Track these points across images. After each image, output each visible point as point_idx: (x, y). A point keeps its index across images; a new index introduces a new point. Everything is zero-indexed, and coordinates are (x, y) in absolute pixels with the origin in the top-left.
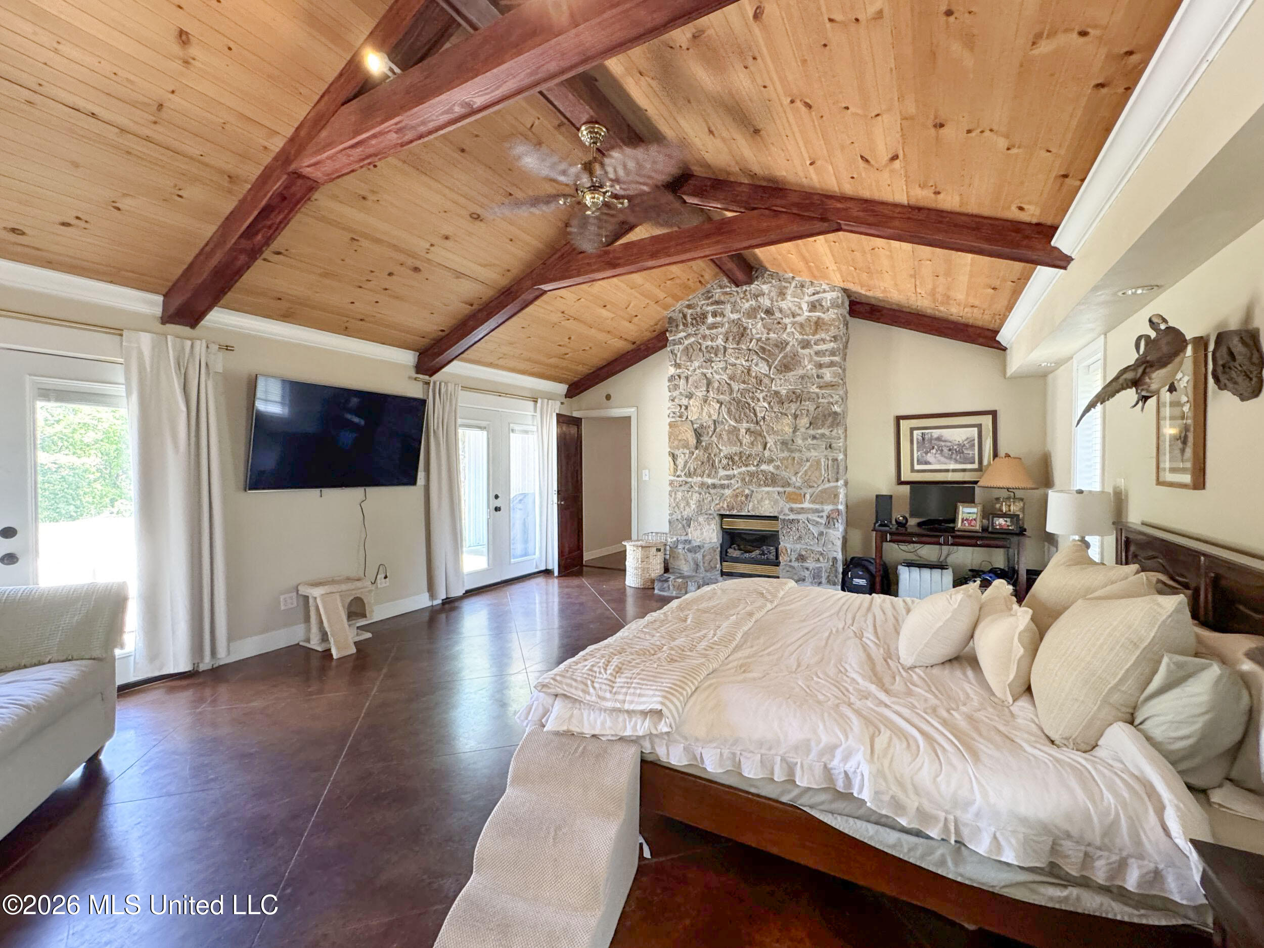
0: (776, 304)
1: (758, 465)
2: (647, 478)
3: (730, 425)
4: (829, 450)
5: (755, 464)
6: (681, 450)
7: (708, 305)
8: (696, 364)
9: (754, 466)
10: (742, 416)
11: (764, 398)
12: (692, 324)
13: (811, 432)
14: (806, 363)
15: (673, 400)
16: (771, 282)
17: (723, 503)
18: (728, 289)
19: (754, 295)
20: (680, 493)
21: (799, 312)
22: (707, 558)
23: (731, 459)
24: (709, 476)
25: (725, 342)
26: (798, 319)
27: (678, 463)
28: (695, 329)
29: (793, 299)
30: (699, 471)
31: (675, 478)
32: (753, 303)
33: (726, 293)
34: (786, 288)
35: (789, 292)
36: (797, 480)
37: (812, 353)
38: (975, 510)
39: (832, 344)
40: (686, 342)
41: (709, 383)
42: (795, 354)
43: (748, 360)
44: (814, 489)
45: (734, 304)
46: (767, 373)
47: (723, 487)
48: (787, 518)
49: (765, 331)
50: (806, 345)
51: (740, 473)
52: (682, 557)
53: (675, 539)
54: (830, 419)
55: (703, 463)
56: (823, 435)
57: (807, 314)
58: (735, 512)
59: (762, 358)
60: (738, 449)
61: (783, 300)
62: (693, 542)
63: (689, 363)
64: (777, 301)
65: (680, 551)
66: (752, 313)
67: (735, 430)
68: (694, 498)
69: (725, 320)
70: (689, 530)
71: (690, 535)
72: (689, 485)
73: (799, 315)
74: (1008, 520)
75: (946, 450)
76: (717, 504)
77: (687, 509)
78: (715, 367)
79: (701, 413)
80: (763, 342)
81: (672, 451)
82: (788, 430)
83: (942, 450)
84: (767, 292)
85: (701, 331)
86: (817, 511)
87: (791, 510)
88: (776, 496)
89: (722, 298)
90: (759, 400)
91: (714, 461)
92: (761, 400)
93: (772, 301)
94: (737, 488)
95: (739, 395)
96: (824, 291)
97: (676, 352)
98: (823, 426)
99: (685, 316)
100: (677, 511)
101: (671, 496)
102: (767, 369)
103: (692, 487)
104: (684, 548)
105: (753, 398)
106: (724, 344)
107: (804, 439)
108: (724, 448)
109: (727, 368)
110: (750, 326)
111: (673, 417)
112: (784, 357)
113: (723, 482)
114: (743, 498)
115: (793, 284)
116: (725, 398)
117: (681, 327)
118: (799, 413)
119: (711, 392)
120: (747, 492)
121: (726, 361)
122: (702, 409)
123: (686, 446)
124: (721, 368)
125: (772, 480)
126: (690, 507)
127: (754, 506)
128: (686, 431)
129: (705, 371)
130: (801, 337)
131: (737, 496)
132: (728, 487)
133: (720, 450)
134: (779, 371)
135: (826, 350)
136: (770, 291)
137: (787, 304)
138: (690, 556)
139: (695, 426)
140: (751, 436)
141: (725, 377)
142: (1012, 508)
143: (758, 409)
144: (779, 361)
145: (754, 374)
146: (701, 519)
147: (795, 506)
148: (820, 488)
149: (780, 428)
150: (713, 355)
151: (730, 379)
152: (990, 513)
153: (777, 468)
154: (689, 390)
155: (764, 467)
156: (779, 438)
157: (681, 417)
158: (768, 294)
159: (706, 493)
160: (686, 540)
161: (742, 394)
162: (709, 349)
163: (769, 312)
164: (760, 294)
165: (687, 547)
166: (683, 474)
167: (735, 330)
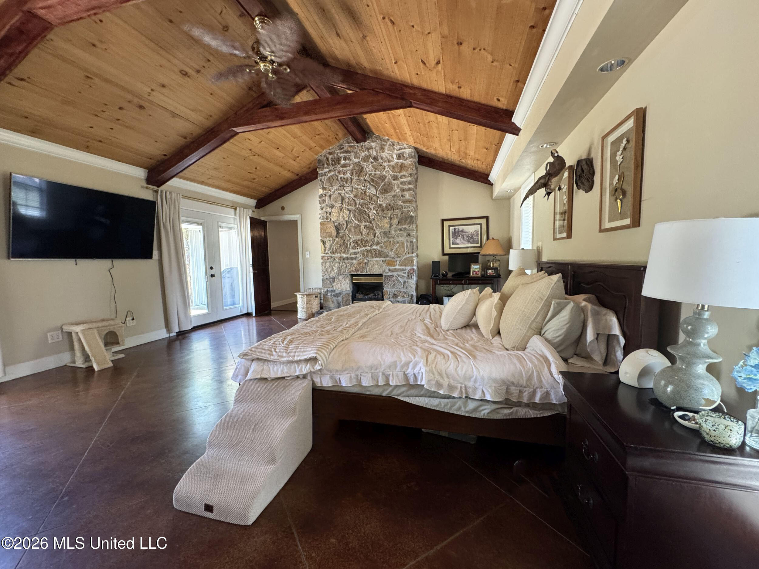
0: (379, 154)
1: (371, 246)
2: (308, 257)
3: (355, 224)
4: (408, 237)
5: (370, 245)
6: (328, 238)
7: (341, 153)
8: (335, 188)
9: (369, 246)
10: (362, 218)
11: (373, 208)
12: (332, 164)
13: (399, 227)
14: (396, 188)
15: (322, 209)
16: (376, 141)
17: (353, 268)
18: (352, 144)
19: (367, 148)
20: (328, 263)
21: (391, 159)
22: (344, 299)
23: (357, 243)
24: (344, 253)
25: (351, 175)
26: (391, 163)
27: (326, 246)
28: (334, 167)
29: (388, 152)
30: (338, 250)
31: (325, 255)
32: (367, 153)
33: (351, 147)
34: (384, 145)
35: (386, 147)
36: (392, 254)
37: (399, 183)
38: (478, 266)
39: (409, 178)
40: (329, 175)
41: (343, 199)
42: (390, 183)
43: (364, 186)
44: (401, 258)
45: (356, 153)
46: (375, 194)
47: (352, 259)
48: (387, 274)
49: (374, 170)
50: (395, 178)
51: (361, 251)
52: (330, 300)
53: (326, 290)
54: (409, 220)
55: (340, 246)
56: (405, 229)
57: (396, 161)
58: (359, 273)
59: (372, 185)
60: (360, 237)
61: (383, 152)
62: (336, 291)
63: (331, 187)
64: (380, 153)
65: (329, 296)
66: (366, 159)
67: (358, 227)
68: (336, 266)
69: (351, 162)
70: (334, 284)
71: (334, 287)
72: (333, 258)
73: (392, 161)
74: (493, 270)
75: (465, 237)
76: (349, 269)
77: (333, 272)
78: (346, 190)
79: (339, 217)
80: (372, 176)
81: (323, 239)
82: (387, 226)
83: (464, 237)
84: (374, 147)
85: (337, 168)
86: (403, 270)
87: (389, 270)
88: (381, 263)
89: (349, 149)
90: (371, 209)
91: (347, 244)
92: (372, 209)
93: (377, 152)
94: (360, 259)
95: (360, 206)
96: (405, 148)
97: (323, 180)
98: (405, 224)
99: (328, 159)
100: (326, 273)
101: (323, 265)
102: (375, 191)
103: (335, 259)
104: (331, 295)
105: (367, 208)
106: (350, 176)
107: (396, 231)
108: (352, 237)
109: (353, 190)
110: (365, 167)
111: (322, 219)
112: (385, 185)
113: (352, 256)
114: (364, 265)
115: (388, 144)
116: (352, 208)
117: (326, 166)
118: (393, 216)
119: (344, 205)
120: (366, 261)
121: (352, 186)
122: (339, 214)
123: (331, 236)
124: (350, 191)
125: (379, 254)
126: (334, 271)
127: (369, 269)
128: (330, 227)
129: (340, 192)
130: (393, 174)
131: (360, 264)
132: (355, 258)
133: (350, 238)
134: (382, 193)
135: (406, 182)
136: (376, 147)
137: (385, 154)
138: (334, 299)
139: (336, 224)
140: (367, 230)
141: (352, 196)
142: (495, 265)
143: (370, 214)
144: (382, 187)
145: (368, 194)
146: (340, 278)
147: (391, 268)
148: (404, 258)
149: (382, 225)
150: (344, 183)
151: (355, 197)
152: (485, 268)
153: (382, 247)
154: (331, 203)
155: (374, 247)
156: (382, 230)
157: (327, 219)
158: (375, 148)
159: (343, 263)
160: (332, 290)
161: (361, 205)
162: (342, 179)
163: (375, 159)
164: (370, 148)
165: (333, 294)
166: (329, 252)
167: (357, 168)
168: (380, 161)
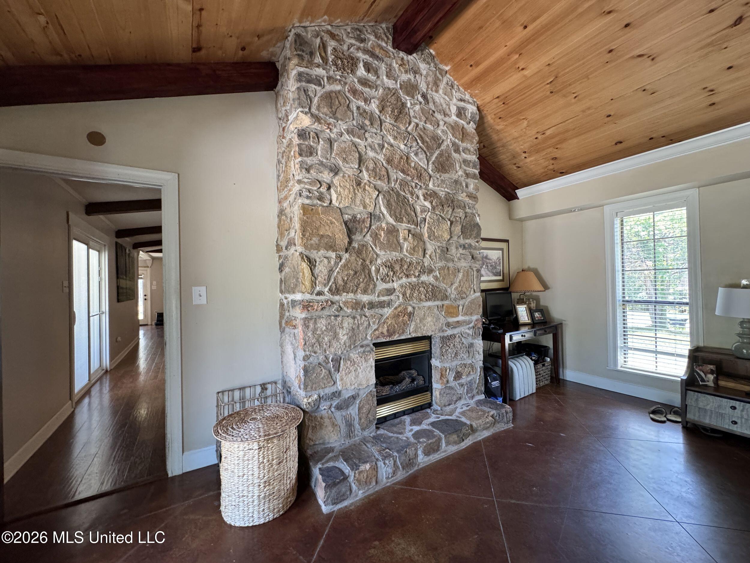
3: (387, 223)
4: (473, 261)
5: (417, 274)
6: (322, 252)
7: (358, 49)
8: (343, 126)
9: (415, 277)
10: (403, 213)
11: (424, 196)
12: (336, 65)
13: (462, 241)
14: (458, 168)
15: (308, 170)
16: (430, 65)
17: (383, 327)
18: (384, 45)
19: (412, 68)
20: (324, 321)
21: (449, 111)
22: (364, 410)
23: (391, 267)
24: (365, 292)
25: (380, 112)
26: (447, 119)
27: (316, 271)
28: (340, 73)
29: (443, 96)
30: (350, 285)
31: (314, 297)
32: (411, 77)
33: (382, 48)
34: (440, 80)
35: (442, 85)
36: (452, 292)
37: (461, 160)
40: (329, 88)
41: (361, 161)
42: (449, 156)
43: (406, 146)
44: (464, 300)
45: (390, 67)
46: (426, 168)
47: (382, 305)
48: (445, 335)
49: (424, 119)
50: (457, 149)
51: (402, 286)
52: (327, 422)
53: (316, 396)
54: (474, 231)
55: (356, 273)
56: (470, 245)
57: (454, 117)
58: (396, 338)
59: (420, 147)
60: (397, 254)
61: (437, 91)
62: (343, 392)
63: (332, 121)
64: (432, 90)
65: (324, 413)
66: (410, 89)
67: (392, 231)
68: (345, 325)
69: (380, 82)
70: (338, 376)
71: (338, 383)
72: (335, 307)
73: (448, 116)
76: (375, 330)
78: (370, 140)
79: (353, 200)
80: (421, 130)
81: (307, 253)
82: (446, 236)
83: (488, 266)
84: (424, 73)
85: (349, 80)
86: (467, 323)
87: (448, 325)
88: (436, 311)
89: (377, 51)
90: (418, 197)
91: (370, 270)
92: (421, 197)
93: (428, 86)
94: (400, 306)
95: (397, 186)
96: (469, 103)
98: (470, 236)
99: (324, 47)
101: (308, 327)
102: (426, 162)
103: (341, 309)
104: (330, 408)
105: (412, 194)
106: (378, 113)
107: (457, 248)
108: (381, 253)
109: (383, 146)
110: (408, 105)
111: (308, 197)
112: (441, 155)
113: (382, 299)
114: (405, 318)
115: (445, 80)
116: (383, 185)
117: (318, 60)
118: (454, 220)
119: (365, 172)
120: (410, 309)
121: (382, 137)
122: (355, 194)
123: (331, 247)
124: (379, 144)
125: (432, 293)
126: (338, 340)
127: (416, 325)
128: (332, 223)
129: (356, 140)
130: (453, 139)
131: (398, 316)
132: (389, 304)
133: (377, 255)
134: (436, 169)
135: (470, 161)
136: (427, 74)
137: (439, 98)
138: (338, 415)
139: (346, 217)
140: (411, 240)
143: (418, 209)
144: (436, 158)
145: (413, 165)
146: (354, 355)
147: (451, 320)
148: (469, 300)
149: (440, 233)
150: (367, 122)
151: (388, 162)
153: (436, 278)
154: (332, 160)
155: (424, 278)
156: (439, 244)
157: (321, 198)
158: (426, 77)
159: (361, 317)
160: (333, 394)
161: (401, 185)
162: (363, 113)
163: (424, 96)
164: (416, 72)
165: (334, 404)
166: (327, 289)
167: (393, 100)
168: (431, 106)
